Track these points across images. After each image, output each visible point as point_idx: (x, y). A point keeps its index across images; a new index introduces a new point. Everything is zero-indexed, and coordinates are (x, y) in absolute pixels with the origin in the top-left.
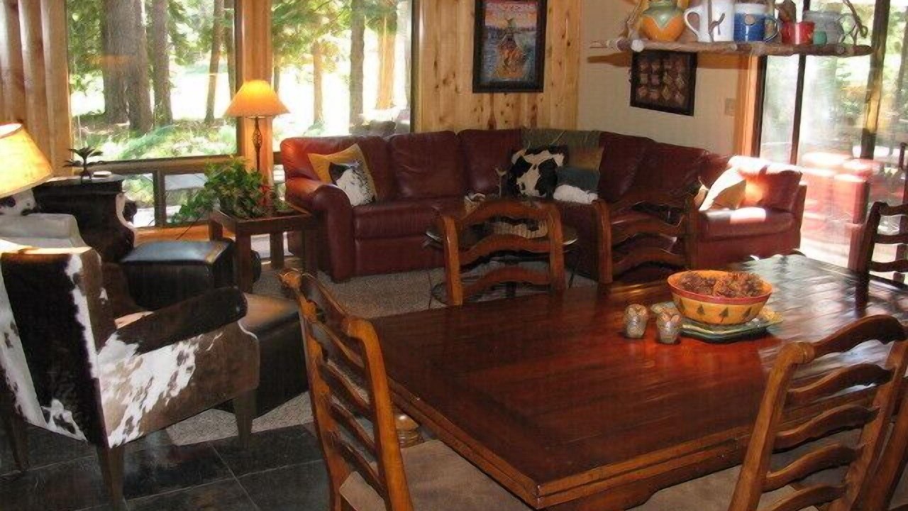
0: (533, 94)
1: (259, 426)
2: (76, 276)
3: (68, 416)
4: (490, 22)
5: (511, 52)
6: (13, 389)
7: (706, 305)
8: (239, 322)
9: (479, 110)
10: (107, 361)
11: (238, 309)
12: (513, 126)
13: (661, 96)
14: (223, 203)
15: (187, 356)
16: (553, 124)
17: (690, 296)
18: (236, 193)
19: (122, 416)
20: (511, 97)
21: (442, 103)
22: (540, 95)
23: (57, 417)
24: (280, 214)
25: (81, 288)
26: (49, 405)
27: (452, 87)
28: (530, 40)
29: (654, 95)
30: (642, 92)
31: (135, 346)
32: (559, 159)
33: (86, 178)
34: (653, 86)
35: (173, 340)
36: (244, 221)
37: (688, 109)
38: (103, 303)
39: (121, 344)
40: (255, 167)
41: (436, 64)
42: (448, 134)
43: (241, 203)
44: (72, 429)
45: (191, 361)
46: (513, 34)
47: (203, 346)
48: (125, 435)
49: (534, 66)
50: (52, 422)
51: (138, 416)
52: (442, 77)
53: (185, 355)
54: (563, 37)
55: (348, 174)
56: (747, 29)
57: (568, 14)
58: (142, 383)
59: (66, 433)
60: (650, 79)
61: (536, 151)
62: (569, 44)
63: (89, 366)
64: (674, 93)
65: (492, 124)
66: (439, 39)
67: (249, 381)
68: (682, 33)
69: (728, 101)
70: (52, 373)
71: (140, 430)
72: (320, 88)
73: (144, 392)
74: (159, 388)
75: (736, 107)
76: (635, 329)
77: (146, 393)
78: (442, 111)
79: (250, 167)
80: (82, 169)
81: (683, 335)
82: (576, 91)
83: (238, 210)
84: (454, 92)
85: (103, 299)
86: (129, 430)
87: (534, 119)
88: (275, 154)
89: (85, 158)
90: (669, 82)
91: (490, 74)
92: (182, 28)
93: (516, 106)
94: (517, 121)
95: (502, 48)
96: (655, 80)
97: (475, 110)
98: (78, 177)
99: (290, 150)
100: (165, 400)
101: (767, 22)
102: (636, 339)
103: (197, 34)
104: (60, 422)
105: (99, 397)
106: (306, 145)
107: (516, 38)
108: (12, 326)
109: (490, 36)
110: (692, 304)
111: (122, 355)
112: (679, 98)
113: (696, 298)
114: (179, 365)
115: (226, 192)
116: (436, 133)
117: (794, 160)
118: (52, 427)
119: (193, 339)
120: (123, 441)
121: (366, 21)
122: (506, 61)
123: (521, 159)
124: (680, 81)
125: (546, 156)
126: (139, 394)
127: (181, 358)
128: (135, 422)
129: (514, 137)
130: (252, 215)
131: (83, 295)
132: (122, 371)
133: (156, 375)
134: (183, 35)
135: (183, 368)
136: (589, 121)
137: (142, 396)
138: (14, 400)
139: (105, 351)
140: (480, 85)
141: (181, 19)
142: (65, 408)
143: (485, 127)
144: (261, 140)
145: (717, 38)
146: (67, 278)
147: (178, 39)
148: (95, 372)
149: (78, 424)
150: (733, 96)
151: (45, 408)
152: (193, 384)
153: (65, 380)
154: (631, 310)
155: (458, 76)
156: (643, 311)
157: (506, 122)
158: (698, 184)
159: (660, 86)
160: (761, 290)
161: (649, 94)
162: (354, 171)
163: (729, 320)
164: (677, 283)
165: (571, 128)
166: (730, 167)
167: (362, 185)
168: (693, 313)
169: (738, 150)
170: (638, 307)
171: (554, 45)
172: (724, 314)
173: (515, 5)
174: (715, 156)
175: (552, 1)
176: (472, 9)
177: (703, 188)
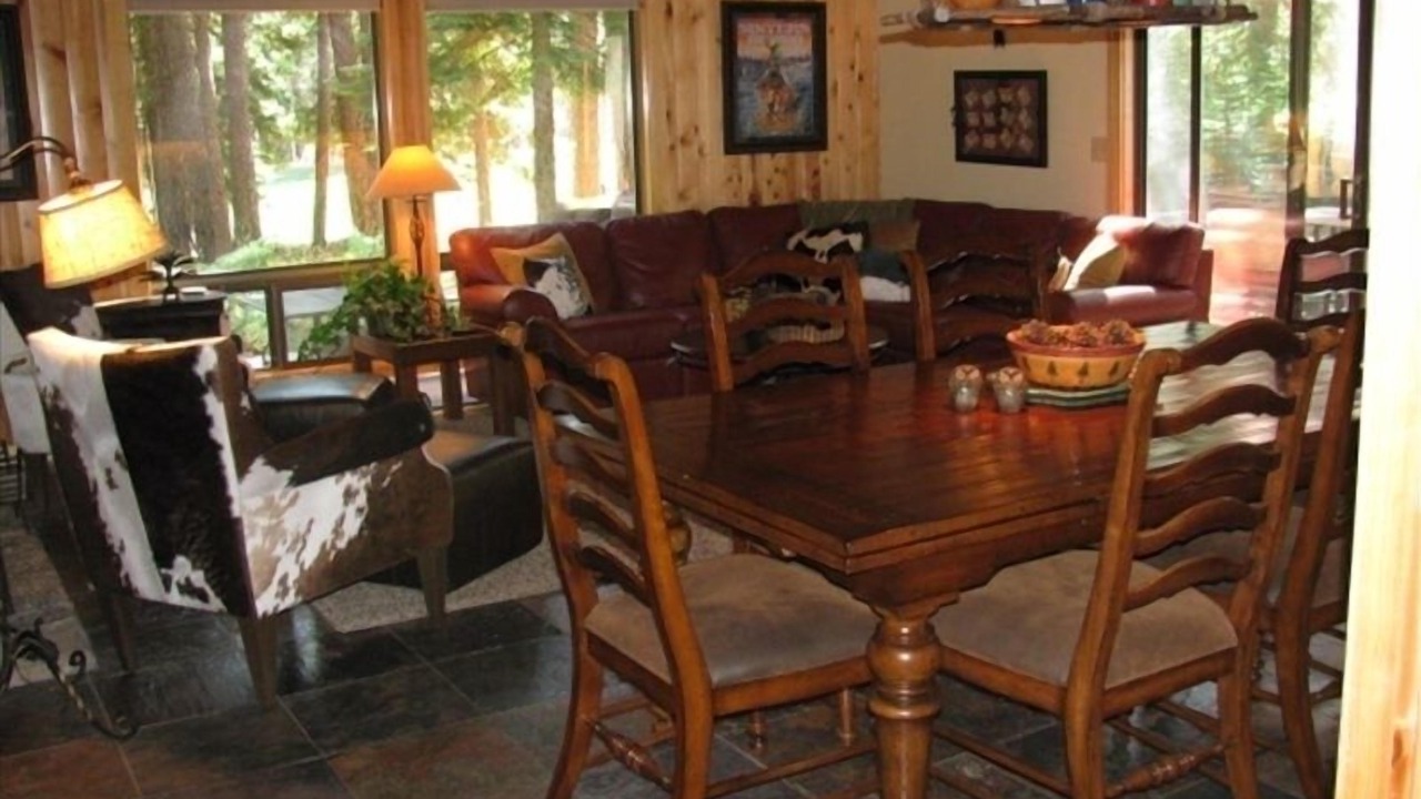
0: (812, 154)
1: (455, 603)
2: (209, 375)
3: (198, 578)
4: (743, 51)
5: (776, 94)
6: (117, 550)
7: (1058, 360)
8: (425, 448)
9: (736, 181)
10: (252, 495)
11: (422, 428)
12: (784, 200)
13: (999, 144)
14: (372, 323)
15: (357, 492)
16: (844, 196)
17: (1035, 352)
18: (392, 307)
19: (273, 572)
20: (782, 158)
21: (680, 170)
22: (822, 155)
23: (183, 582)
24: (456, 334)
25: (216, 393)
26: (169, 565)
27: (695, 148)
28: (803, 73)
29: (990, 142)
30: (971, 140)
31: (287, 474)
32: (856, 241)
33: (171, 297)
34: (989, 130)
35: (337, 469)
36: (404, 345)
37: (1039, 159)
38: (245, 413)
39: (270, 471)
40: (416, 272)
41: (669, 115)
42: (693, 215)
43: (400, 319)
44: (203, 596)
45: (362, 500)
46: (777, 66)
47: (377, 479)
48: (278, 601)
49: (812, 111)
50: (174, 589)
51: (294, 574)
52: (680, 132)
53: (353, 490)
54: (852, 67)
55: (551, 274)
57: (857, 35)
58: (299, 525)
59: (195, 603)
60: (982, 121)
61: (823, 233)
62: (861, 78)
63: (228, 501)
64: (1018, 138)
65: (755, 197)
66: (671, 78)
67: (440, 534)
69: (1095, 141)
70: (175, 517)
71: (297, 594)
72: (487, 188)
73: (301, 540)
74: (320, 536)
75: (1106, 149)
76: (965, 397)
77: (305, 542)
78: (681, 185)
79: (408, 271)
80: (165, 285)
81: (1027, 405)
82: (875, 144)
83: (396, 331)
84: (696, 155)
85: (245, 408)
86: (283, 593)
87: (816, 189)
88: (443, 255)
89: (169, 269)
90: (1010, 122)
91: (749, 127)
92: (269, 107)
93: (789, 172)
94: (792, 194)
95: (763, 88)
96: (989, 120)
97: (730, 180)
98: (159, 297)
99: (464, 246)
100: (329, 554)
102: (968, 411)
103: (292, 115)
104: (188, 588)
105: (242, 545)
106: (486, 238)
107: (783, 71)
108: (118, 457)
109: (744, 71)
110: (1039, 362)
111: (271, 486)
112: (1026, 144)
113: (1044, 353)
114: (346, 503)
115: (376, 307)
116: (674, 215)
117: (1194, 215)
118: (175, 598)
119: (364, 468)
120: (276, 608)
121: (555, 74)
122: (771, 106)
123: (800, 245)
124: (1025, 119)
125: (836, 237)
126: (295, 542)
127: (349, 495)
128: (290, 582)
129: (790, 216)
130: (416, 337)
131: (219, 400)
132: (271, 508)
133: (316, 517)
134: (272, 118)
135: (351, 509)
137: (299, 546)
138: (118, 565)
139: (250, 479)
140: (735, 143)
141: (268, 93)
142: (195, 567)
143: (745, 202)
144: (422, 230)
146: (198, 378)
147: (265, 124)
148: (236, 510)
149: (213, 587)
150: (1102, 132)
151: (164, 571)
152: (366, 533)
153: (194, 525)
154: (959, 373)
155: (701, 131)
156: (975, 374)
157: (776, 196)
158: (1057, 258)
159: (997, 129)
160: (1132, 342)
161: (981, 141)
162: (560, 269)
163: (1091, 380)
164: (1019, 339)
165: (872, 197)
166: (1102, 233)
167: (572, 290)
168: (1041, 374)
169: (1113, 208)
170: (968, 368)
171: (840, 81)
172: (1084, 372)
173: (779, 25)
174: (1080, 220)
175: (833, 18)
176: (717, 32)
177: (1064, 261)
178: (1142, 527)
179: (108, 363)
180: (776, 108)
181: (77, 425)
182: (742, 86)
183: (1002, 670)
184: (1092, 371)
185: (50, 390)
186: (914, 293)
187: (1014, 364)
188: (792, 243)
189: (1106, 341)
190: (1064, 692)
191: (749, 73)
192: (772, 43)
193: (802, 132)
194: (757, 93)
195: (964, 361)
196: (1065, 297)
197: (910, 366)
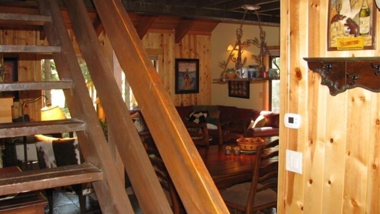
0: (195, 94)
2: (77, 145)
3: (70, 187)
4: (180, 70)
5: (187, 80)
7: (247, 145)
9: (177, 100)
12: (189, 105)
13: (239, 93)
16: (203, 104)
17: (242, 144)
19: (86, 186)
20: (188, 95)
22: (198, 94)
25: (78, 149)
28: (194, 75)
29: (236, 92)
30: (232, 92)
32: (205, 115)
34: (236, 90)
37: (248, 97)
44: (71, 191)
46: (188, 73)
49: (196, 84)
54: (205, 74)
55: (136, 122)
56: (252, 75)
57: (206, 66)
60: (235, 87)
61: (198, 113)
62: (207, 76)
64: (243, 92)
65: (182, 104)
68: (236, 76)
69: (260, 93)
75: (263, 95)
76: (228, 152)
81: (240, 154)
82: (210, 92)
87: (196, 102)
90: (241, 88)
91: (181, 88)
92: (53, 72)
93: (190, 98)
94: (191, 103)
95: (184, 79)
96: (236, 87)
97: (176, 100)
101: (256, 73)
102: (229, 155)
107: (189, 75)
108: (54, 162)
109: (180, 74)
110: (243, 146)
112: (244, 93)
113: (244, 144)
120: (87, 193)
122: (186, 83)
123: (193, 116)
124: (244, 87)
125: (201, 114)
128: (90, 188)
129: (190, 109)
131: (78, 151)
134: (54, 75)
136: (215, 102)
140: (177, 91)
143: (180, 106)
145: (244, 77)
147: (52, 77)
150: (262, 91)
154: (227, 148)
155: (170, 88)
156: (230, 148)
157: (187, 104)
158: (251, 120)
159: (239, 89)
160: (261, 142)
161: (234, 92)
162: (138, 121)
163: (253, 149)
164: (239, 141)
165: (209, 105)
166: (261, 115)
167: (141, 126)
168: (243, 148)
169: (264, 109)
170: (229, 147)
171: (202, 77)
172: (251, 147)
173: (188, 64)
174: (256, 111)
175: (201, 63)
176: (174, 66)
177: (252, 121)
178: (259, 177)
179: (54, 142)
180: (187, 83)
181: (45, 155)
182: (180, 78)
183: (234, 204)
184: (253, 147)
185: (39, 147)
186: (218, 128)
187: (238, 146)
188: (191, 115)
189: (256, 141)
190: (246, 208)
191: (181, 75)
192: (187, 68)
193: (193, 89)
194: (183, 80)
195: (229, 145)
196: (252, 130)
197: (217, 146)
